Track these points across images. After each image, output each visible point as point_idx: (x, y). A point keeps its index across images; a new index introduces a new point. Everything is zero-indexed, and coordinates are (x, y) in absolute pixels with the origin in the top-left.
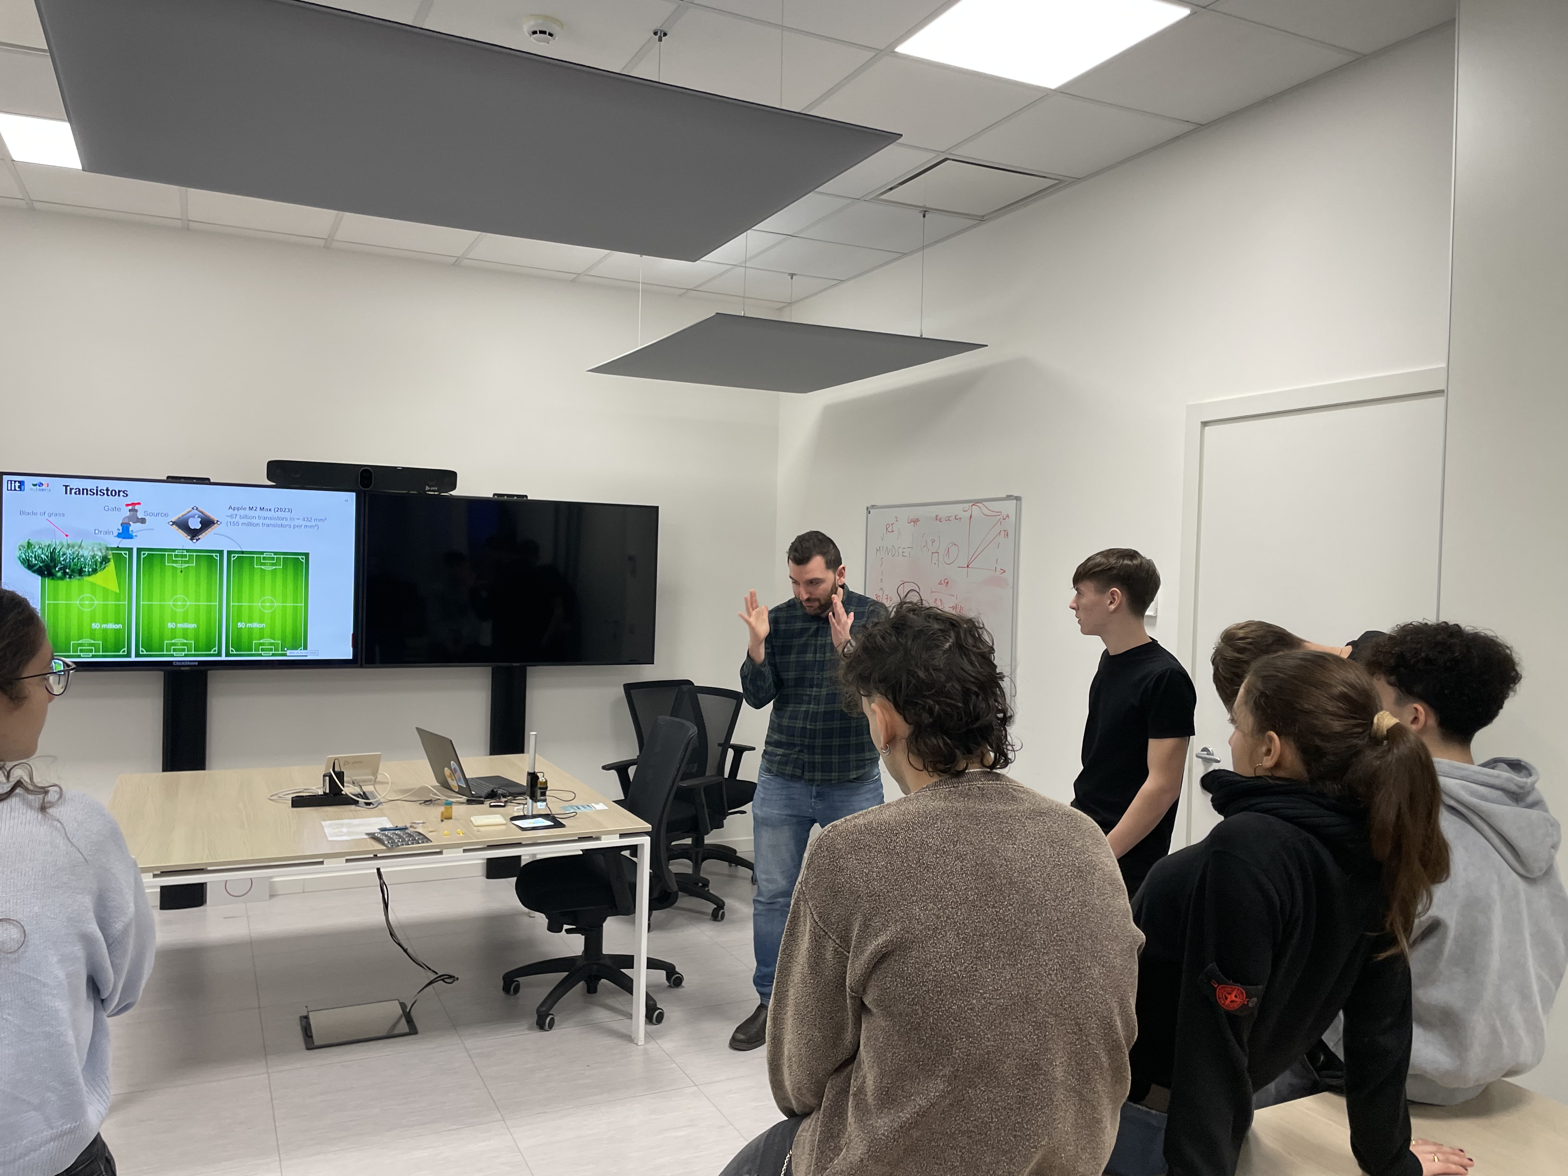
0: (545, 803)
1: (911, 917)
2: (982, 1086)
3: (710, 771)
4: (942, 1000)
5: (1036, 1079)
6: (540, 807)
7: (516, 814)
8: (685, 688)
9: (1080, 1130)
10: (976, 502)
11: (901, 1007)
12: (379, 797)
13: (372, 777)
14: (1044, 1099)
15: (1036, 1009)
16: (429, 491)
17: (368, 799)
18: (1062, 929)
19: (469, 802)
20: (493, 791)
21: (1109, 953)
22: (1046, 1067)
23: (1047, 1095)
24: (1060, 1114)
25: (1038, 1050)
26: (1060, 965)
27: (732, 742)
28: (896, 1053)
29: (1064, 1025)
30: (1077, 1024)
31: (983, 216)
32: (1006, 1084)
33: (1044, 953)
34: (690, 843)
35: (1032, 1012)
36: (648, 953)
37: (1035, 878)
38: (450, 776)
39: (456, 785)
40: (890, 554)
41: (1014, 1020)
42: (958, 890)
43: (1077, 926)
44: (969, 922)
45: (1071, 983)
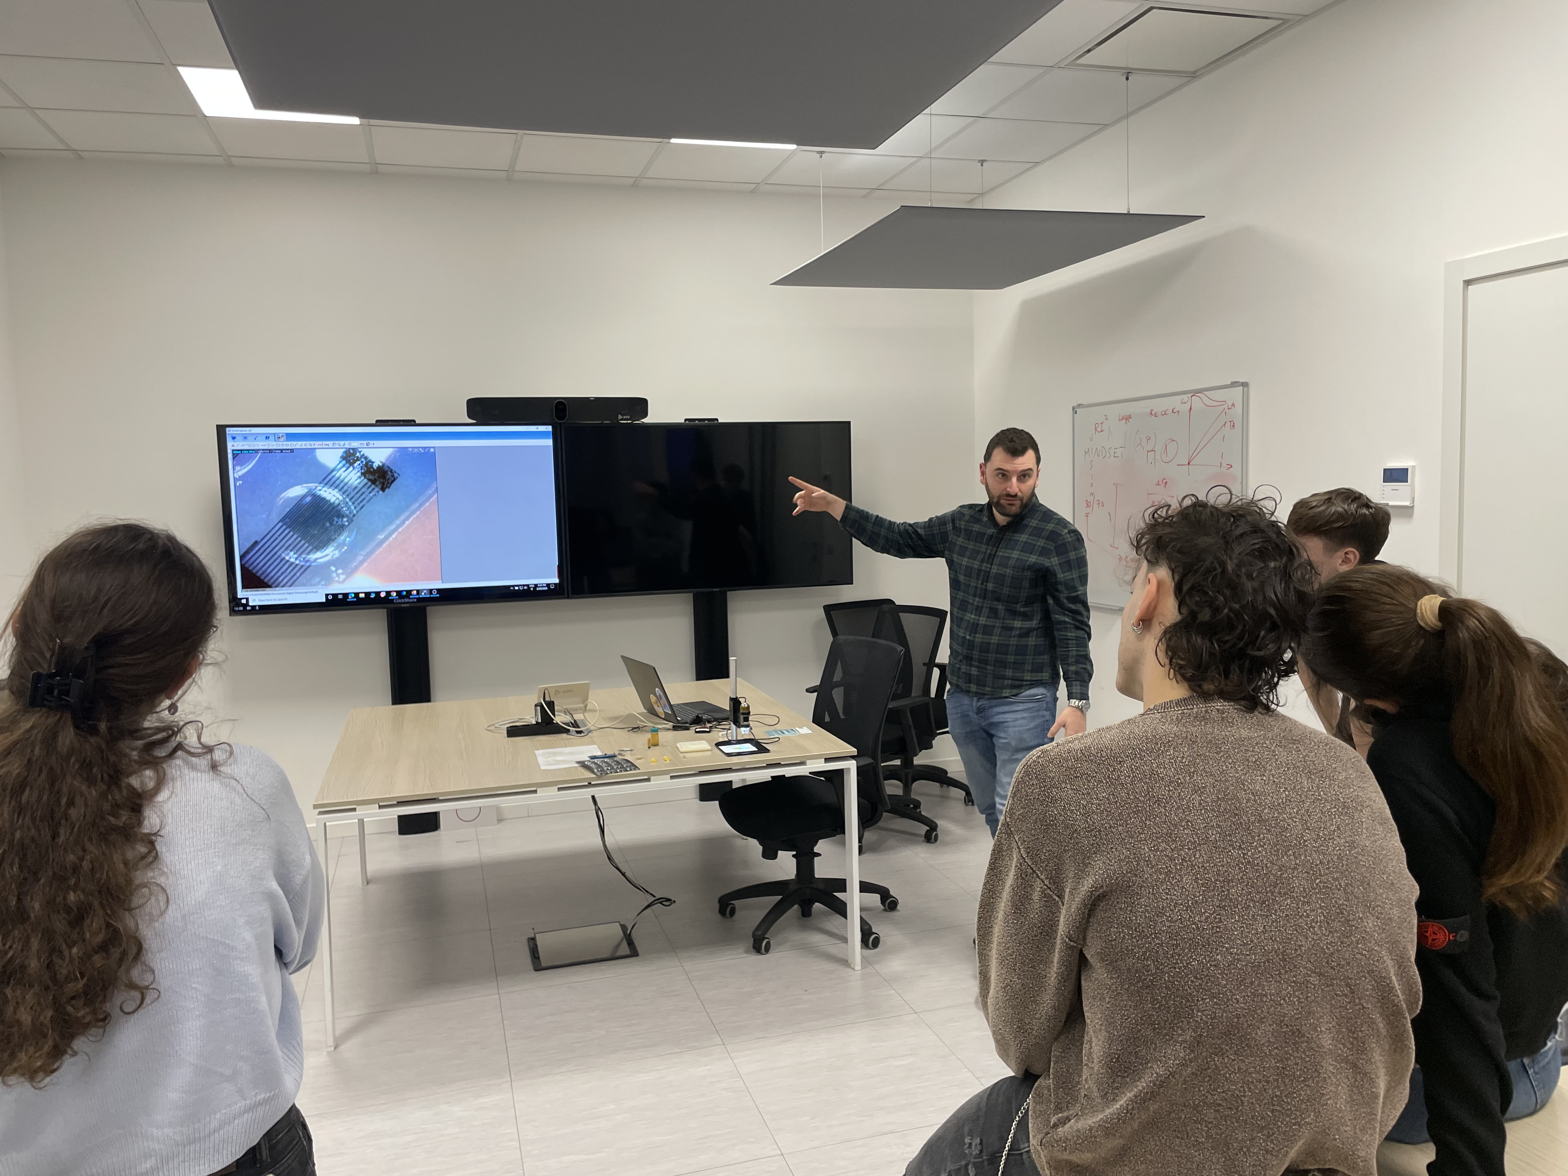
0: (748, 729)
1: (1138, 858)
2: (1231, 1054)
3: (916, 691)
4: (1179, 955)
5: (1297, 1048)
6: (744, 732)
7: (721, 740)
8: (886, 607)
9: (1356, 1107)
10: (1195, 393)
11: (1130, 961)
12: (590, 725)
13: (582, 705)
14: (1308, 1070)
15: (1295, 966)
16: (621, 420)
17: (578, 727)
18: (1326, 874)
19: (675, 728)
20: (697, 716)
21: (1384, 902)
22: (1309, 1034)
23: (1311, 1065)
24: (1330, 1088)
25: (1299, 1014)
26: (1324, 916)
27: (937, 661)
28: (1125, 1016)
29: (1330, 985)
30: (1348, 985)
31: (1195, 72)
32: (1261, 1053)
33: (1304, 902)
34: (899, 764)
35: (1291, 971)
36: (861, 874)
37: (1290, 814)
38: (656, 703)
39: (662, 711)
40: (1101, 454)
41: (1268, 980)
42: (1195, 828)
43: (1345, 871)
44: (1209, 866)
45: (1339, 938)
